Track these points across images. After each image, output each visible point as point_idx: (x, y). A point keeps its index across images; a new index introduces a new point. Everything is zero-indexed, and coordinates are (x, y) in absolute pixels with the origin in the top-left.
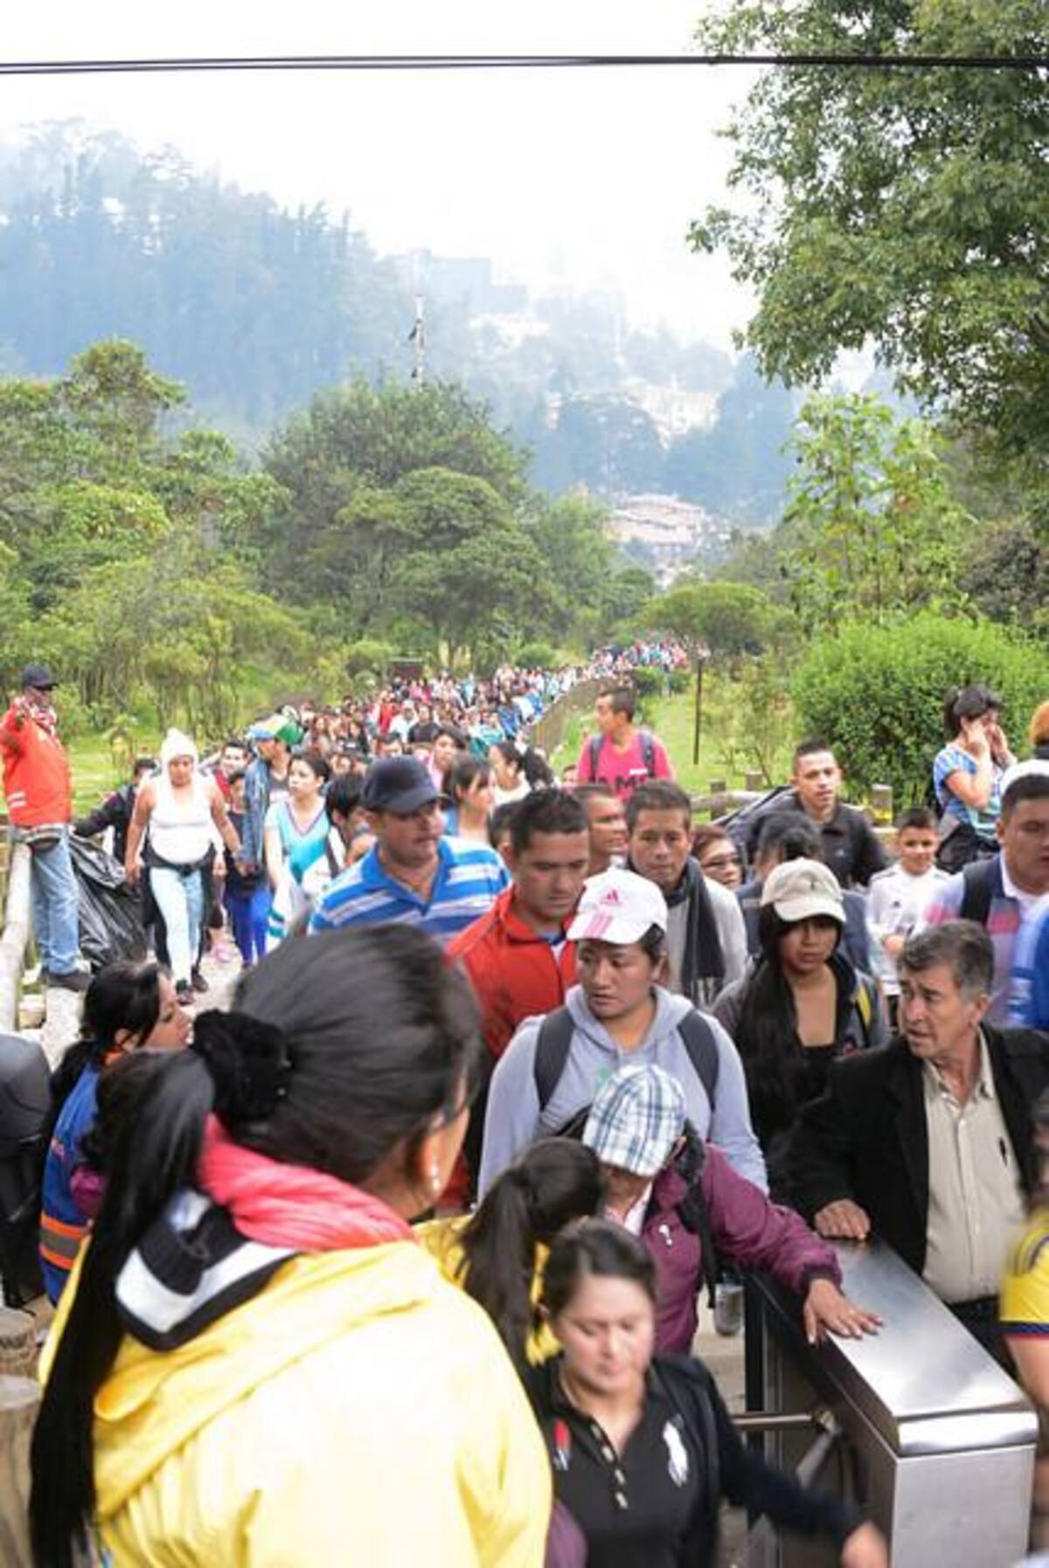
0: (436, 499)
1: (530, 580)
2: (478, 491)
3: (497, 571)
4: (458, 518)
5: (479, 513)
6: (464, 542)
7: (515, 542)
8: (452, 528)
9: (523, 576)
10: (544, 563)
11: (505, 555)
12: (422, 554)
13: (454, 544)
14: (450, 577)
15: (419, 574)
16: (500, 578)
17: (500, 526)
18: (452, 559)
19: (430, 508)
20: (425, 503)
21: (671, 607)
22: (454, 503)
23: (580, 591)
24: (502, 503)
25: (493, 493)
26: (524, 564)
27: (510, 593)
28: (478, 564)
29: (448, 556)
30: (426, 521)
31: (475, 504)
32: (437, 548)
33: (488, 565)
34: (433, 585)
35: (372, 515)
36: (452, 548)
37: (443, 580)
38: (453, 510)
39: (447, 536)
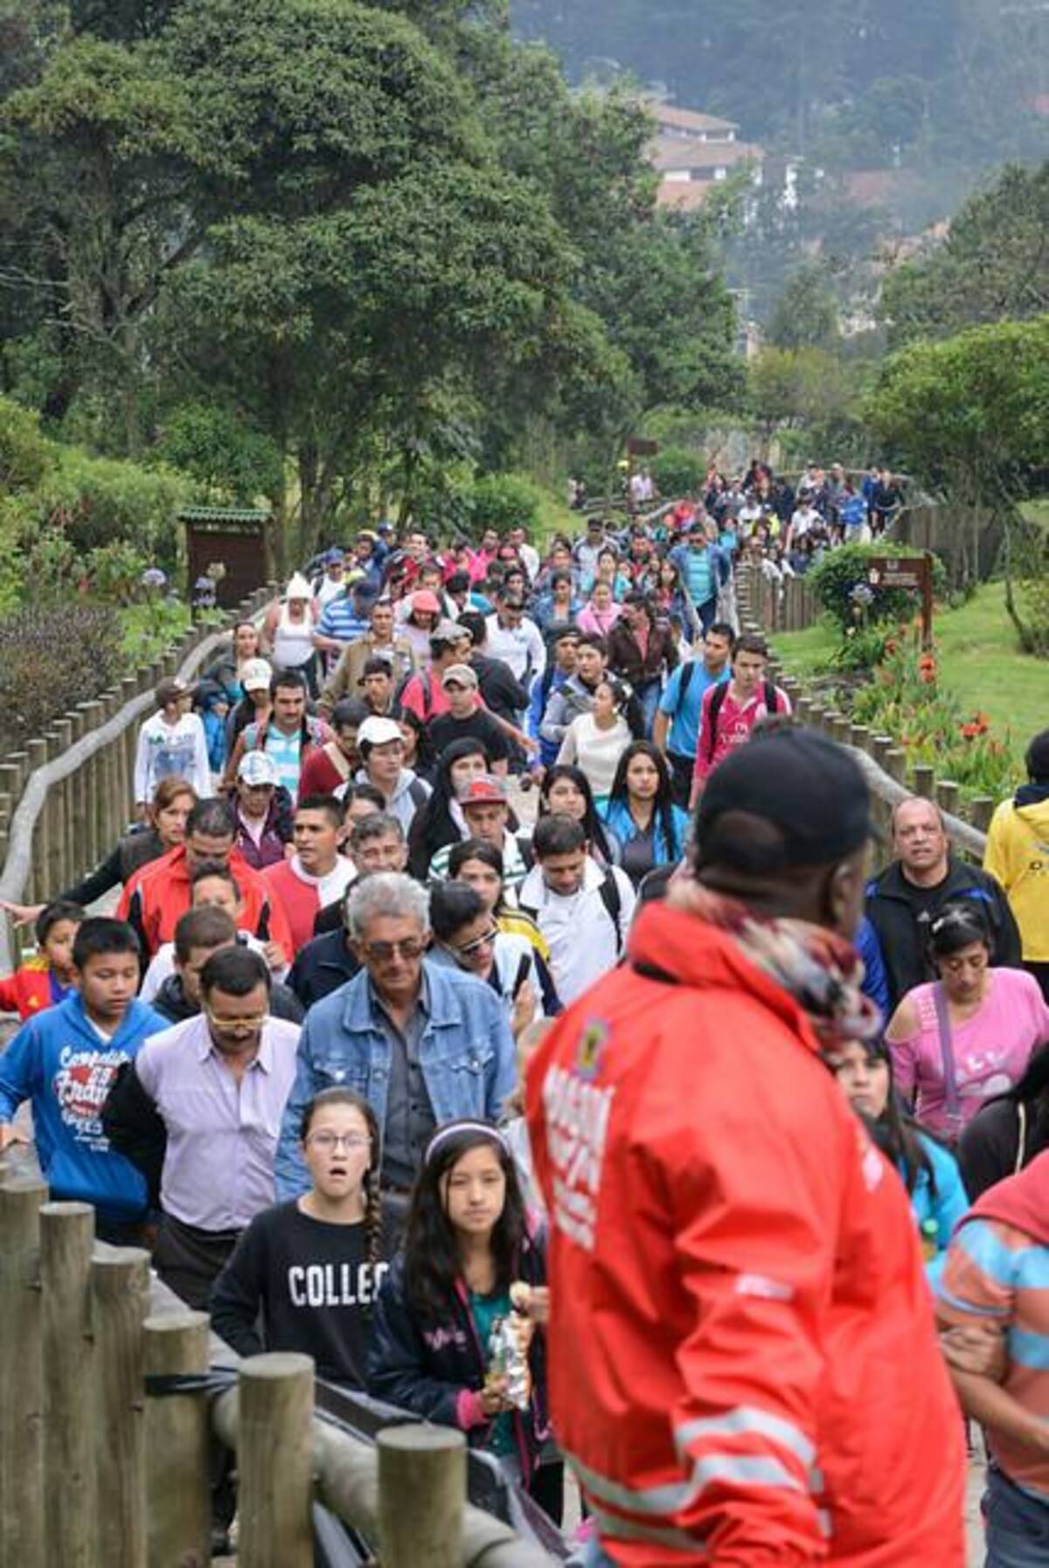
0: (282, 69)
1: (536, 299)
2: (396, 51)
3: (453, 275)
4: (345, 126)
5: (399, 110)
6: (364, 193)
7: (495, 196)
8: (329, 155)
9: (519, 290)
10: (573, 257)
11: (472, 231)
12: (248, 222)
13: (329, 200)
14: (319, 289)
15: (246, 279)
16: (459, 292)
17: (458, 151)
18: (331, 238)
19: (268, 95)
20: (254, 81)
21: (964, 380)
22: (332, 84)
23: (637, 333)
24: (460, 88)
25: (431, 56)
26: (524, 258)
27: (485, 336)
28: (403, 256)
29: (322, 231)
30: (255, 131)
31: (389, 86)
32: (287, 208)
33: (429, 258)
34: (281, 312)
35: (108, 107)
36: (325, 208)
37: (301, 296)
38: (333, 103)
39: (314, 176)
